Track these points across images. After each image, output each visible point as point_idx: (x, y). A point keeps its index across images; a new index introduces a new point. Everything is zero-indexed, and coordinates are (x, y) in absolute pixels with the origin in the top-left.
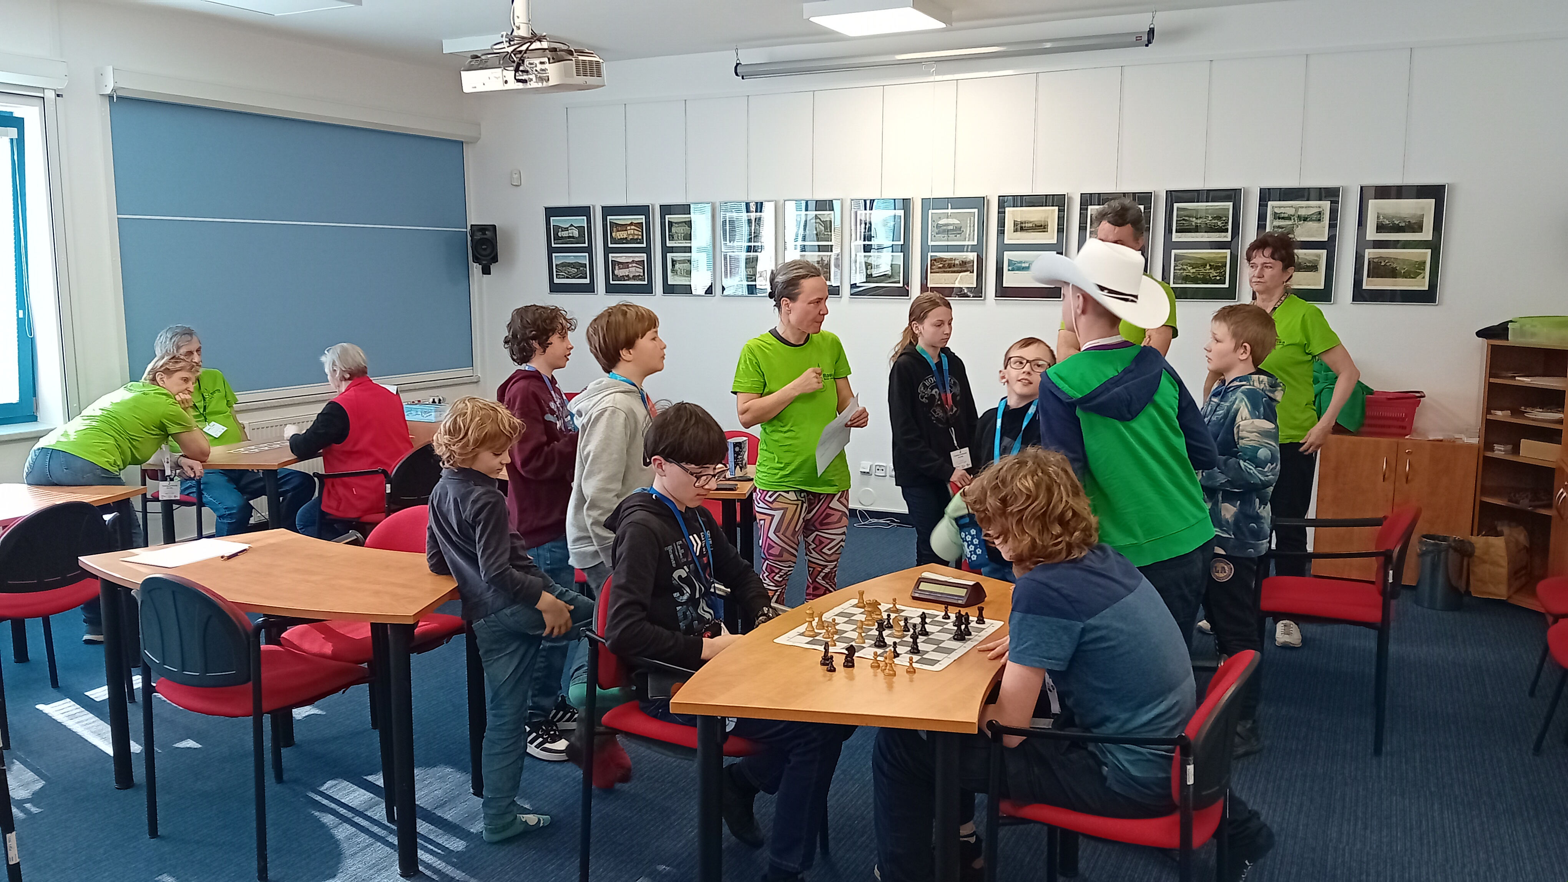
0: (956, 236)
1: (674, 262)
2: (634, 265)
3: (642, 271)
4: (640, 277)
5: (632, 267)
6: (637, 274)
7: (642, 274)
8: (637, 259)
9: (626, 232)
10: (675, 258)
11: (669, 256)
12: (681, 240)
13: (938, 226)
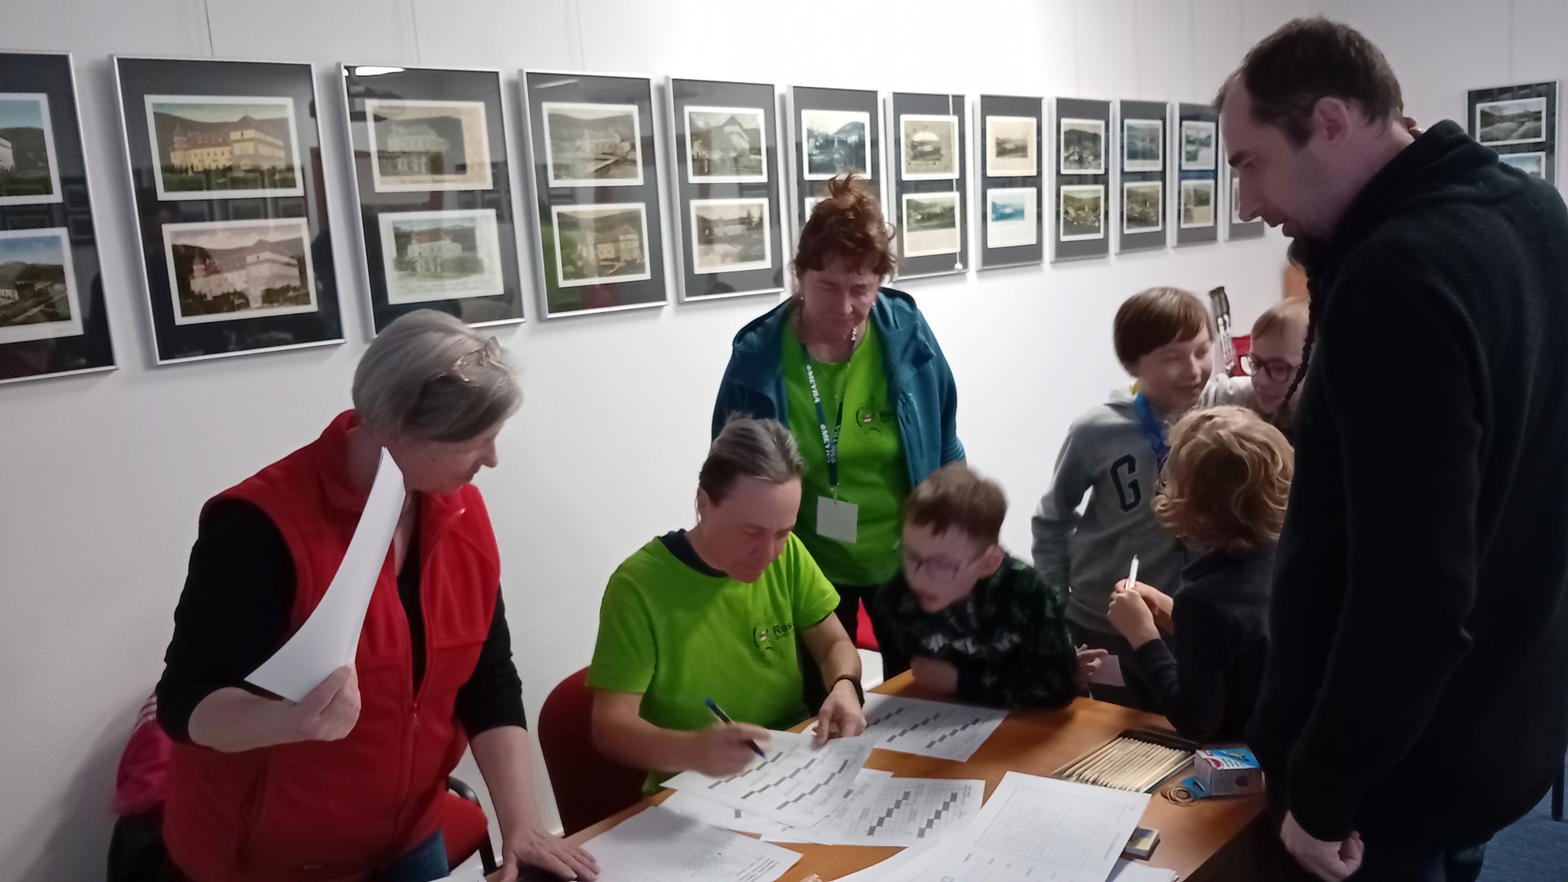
0: (935, 164)
1: (402, 239)
2: (266, 255)
3: (295, 272)
4: (291, 294)
5: (259, 262)
6: (278, 285)
7: (296, 283)
8: (274, 237)
9: (226, 149)
10: (405, 228)
11: (387, 221)
12: (420, 173)
13: (914, 146)
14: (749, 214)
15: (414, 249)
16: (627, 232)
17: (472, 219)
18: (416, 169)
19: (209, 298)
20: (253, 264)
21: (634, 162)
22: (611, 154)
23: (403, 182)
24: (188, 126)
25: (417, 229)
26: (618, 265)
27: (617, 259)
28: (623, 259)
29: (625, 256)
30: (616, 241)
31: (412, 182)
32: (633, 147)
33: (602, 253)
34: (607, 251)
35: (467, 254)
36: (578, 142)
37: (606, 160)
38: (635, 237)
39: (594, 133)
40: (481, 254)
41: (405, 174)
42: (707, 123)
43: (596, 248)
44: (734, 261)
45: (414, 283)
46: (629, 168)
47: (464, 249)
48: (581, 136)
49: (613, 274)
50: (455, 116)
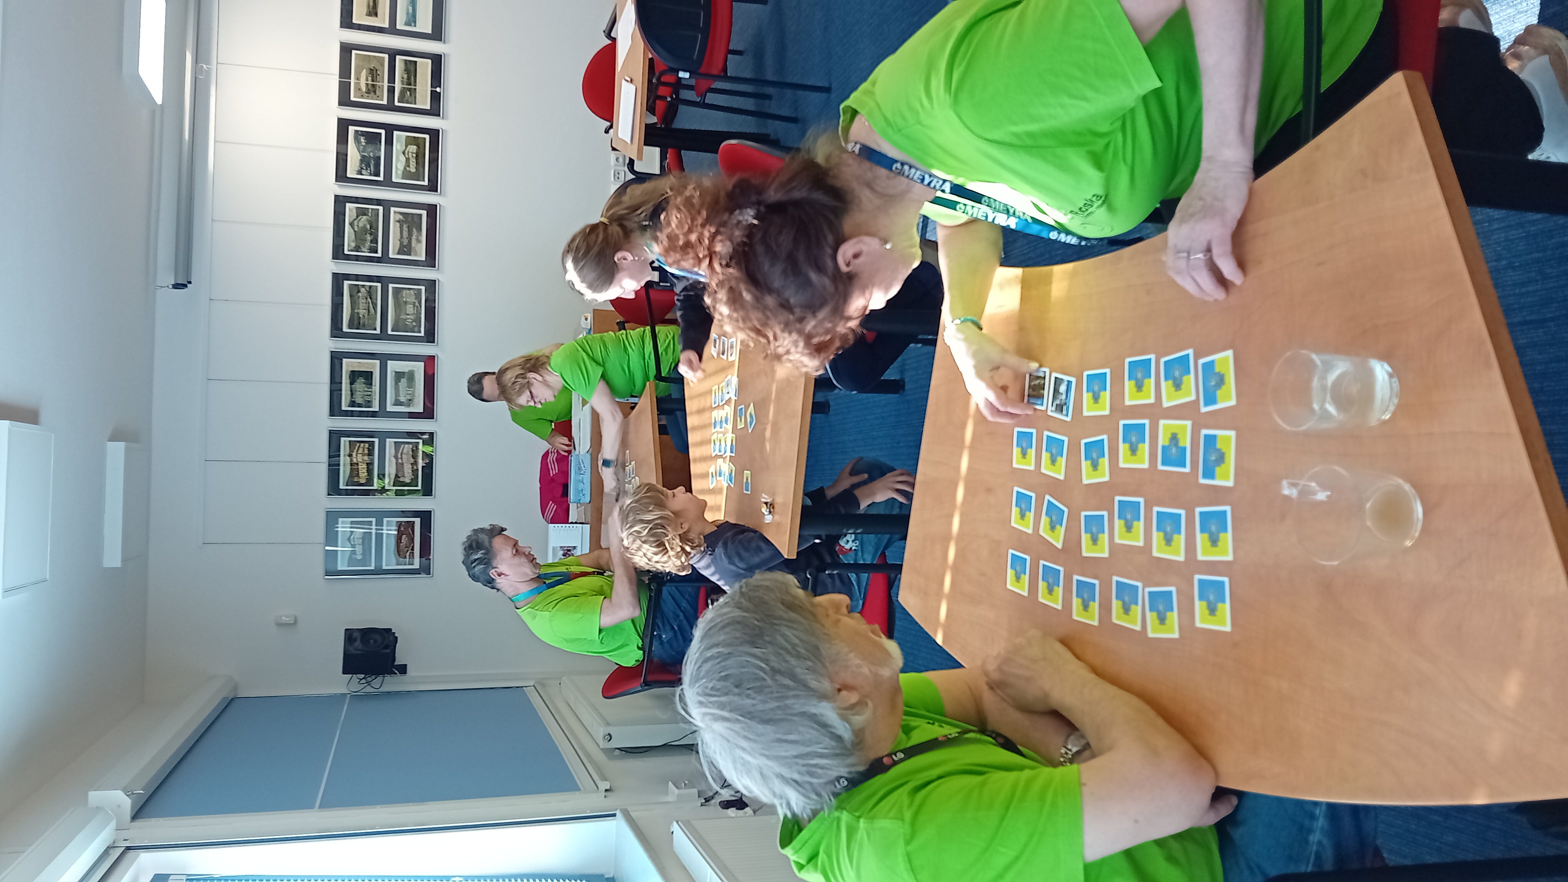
14: (398, 221)
15: (402, 399)
16: (402, 297)
17: (392, 372)
18: (369, 393)
19: (413, 477)
20: (402, 460)
21: (370, 287)
22: (367, 299)
23: (375, 399)
24: (351, 476)
25: (394, 396)
30: (406, 302)
31: (375, 395)
32: (363, 286)
33: (411, 312)
34: (410, 309)
35: (406, 377)
36: (361, 316)
37: (369, 303)
38: (405, 291)
39: (356, 308)
40: (406, 370)
41: (372, 398)
42: (353, 241)
43: (408, 315)
44: (421, 235)
45: (416, 401)
46: (373, 291)
47: (404, 378)
48: (358, 313)
49: (421, 307)
50: (349, 373)
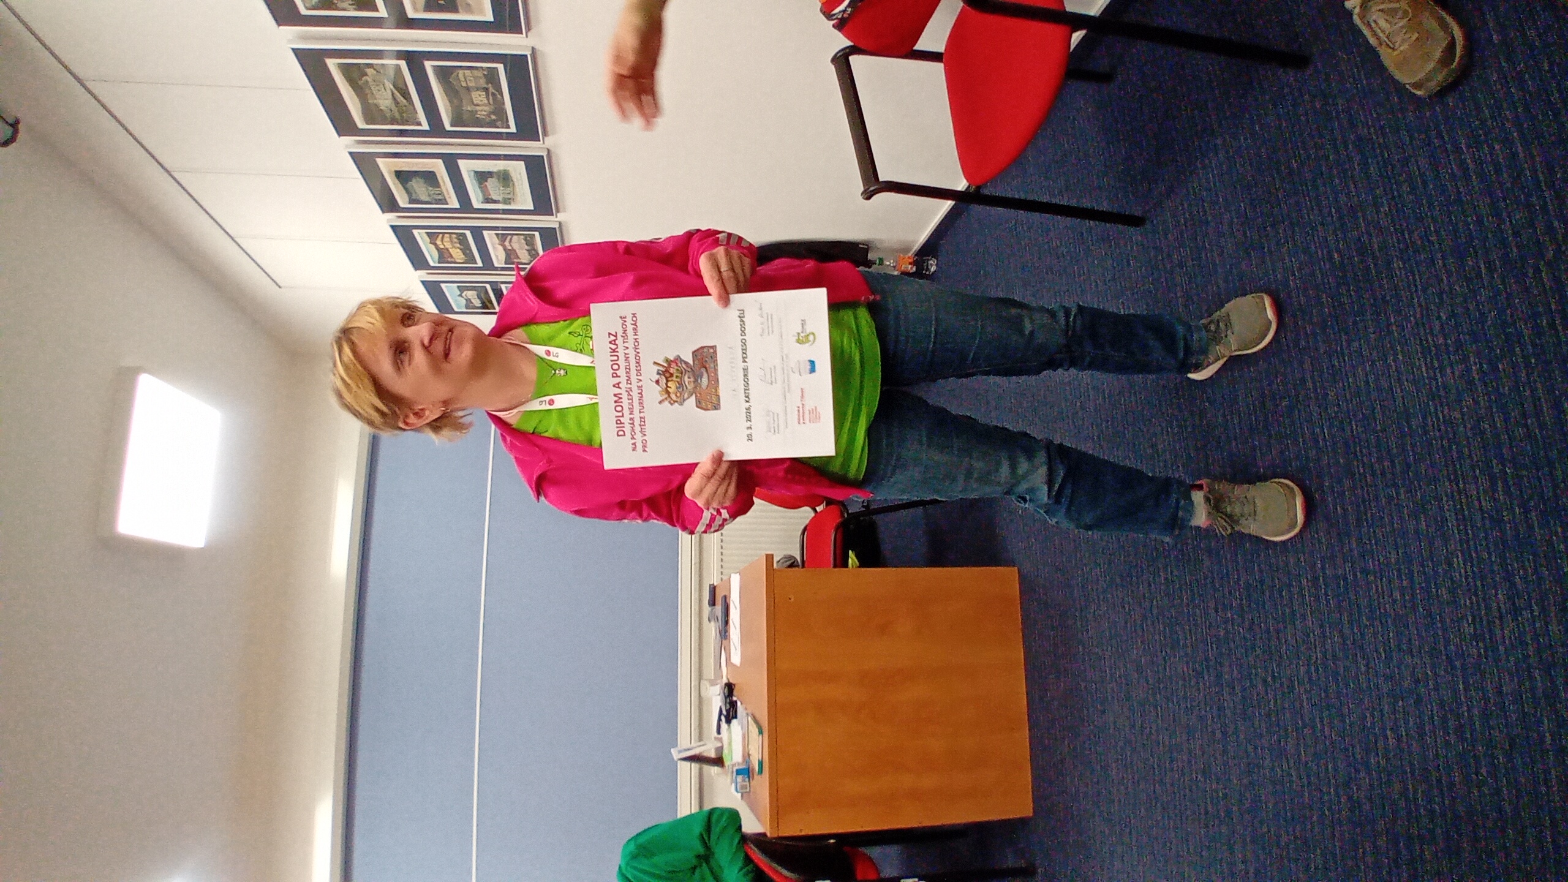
9: (450, 249)
23: (450, 197)
24: (442, 257)
26: (491, 90)
27: (486, 90)
28: (486, 86)
29: (482, 82)
30: (467, 87)
34: (479, 98)
35: (496, 175)
36: (384, 109)
39: (370, 98)
45: (518, 199)
47: (492, 176)
48: (376, 103)
